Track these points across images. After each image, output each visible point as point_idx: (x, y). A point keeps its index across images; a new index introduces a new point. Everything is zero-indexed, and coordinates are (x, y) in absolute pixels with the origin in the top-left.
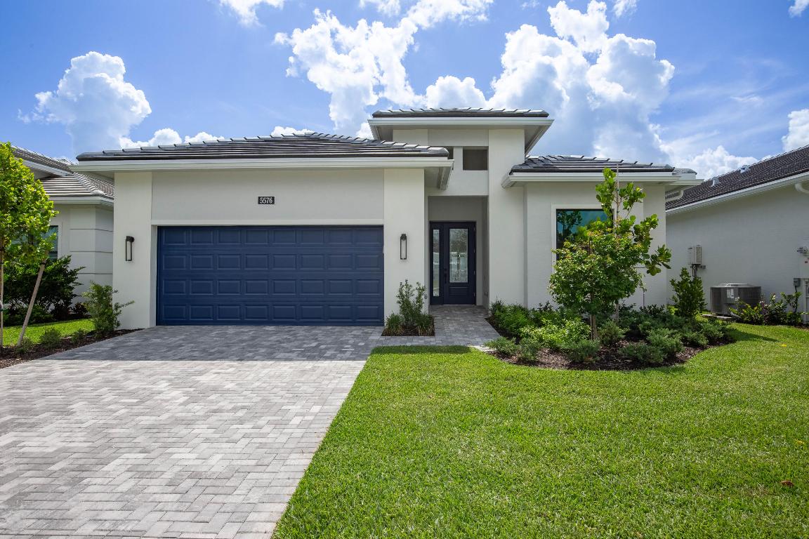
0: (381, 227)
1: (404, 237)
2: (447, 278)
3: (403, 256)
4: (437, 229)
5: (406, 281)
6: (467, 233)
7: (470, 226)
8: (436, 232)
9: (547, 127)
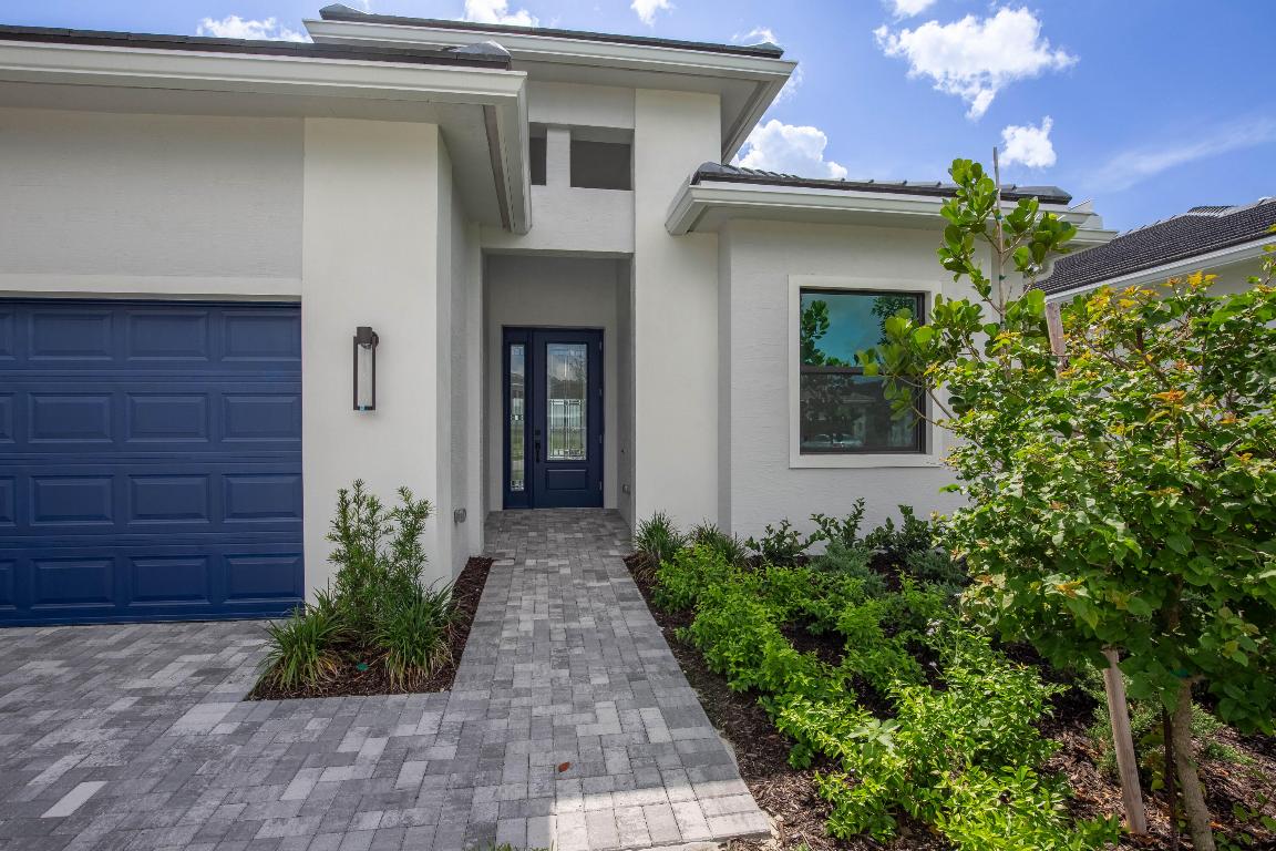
0: (294, 307)
1: (367, 338)
2: (541, 451)
3: (364, 400)
4: (519, 343)
5: (359, 484)
6: (584, 354)
7: (591, 339)
8: (517, 352)
9: (780, 80)
